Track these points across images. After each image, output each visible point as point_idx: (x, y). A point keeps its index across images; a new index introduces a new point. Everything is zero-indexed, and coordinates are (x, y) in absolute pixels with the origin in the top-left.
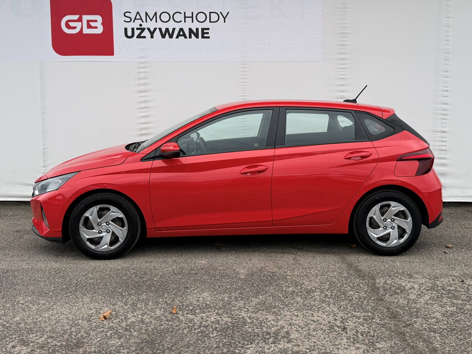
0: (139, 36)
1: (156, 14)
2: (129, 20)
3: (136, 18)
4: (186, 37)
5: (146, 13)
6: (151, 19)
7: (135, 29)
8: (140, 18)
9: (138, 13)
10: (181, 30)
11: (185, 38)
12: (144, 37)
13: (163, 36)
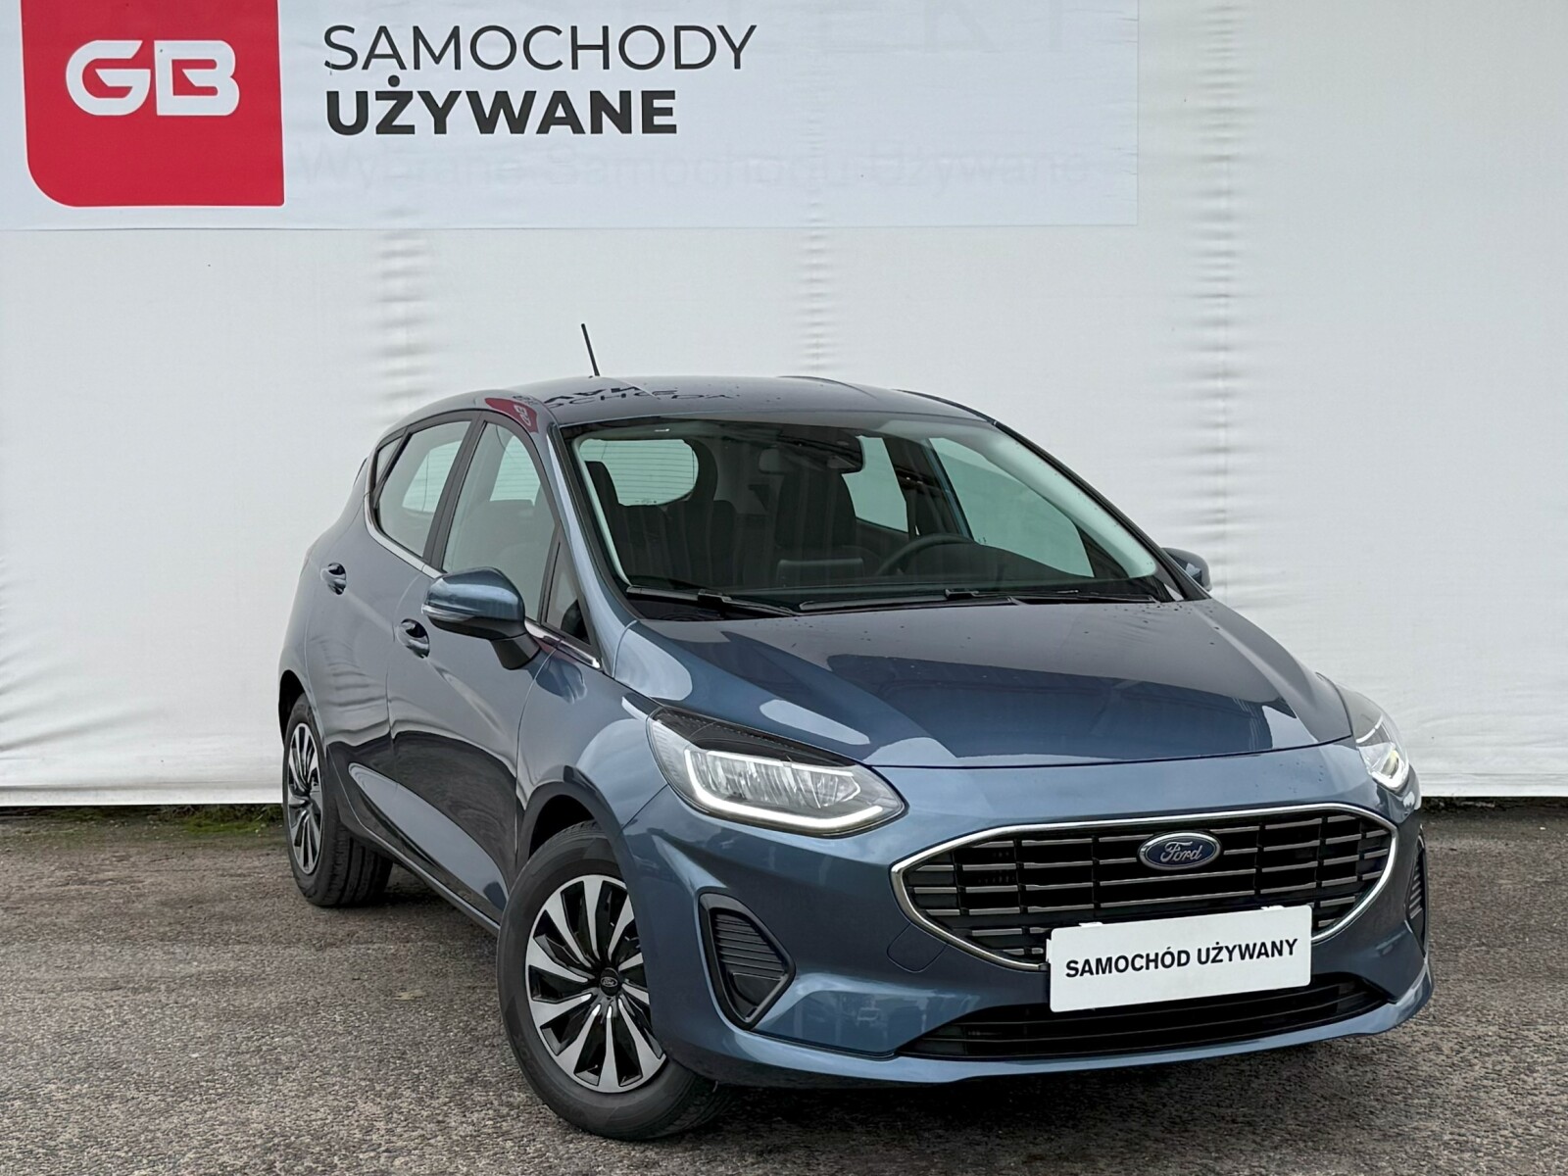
0: (386, 127)
1: (455, 34)
2: (347, 58)
3: (377, 52)
4: (578, 129)
5: (416, 29)
6: (437, 54)
7: (371, 97)
8: (390, 52)
9: (383, 30)
10: (560, 98)
11: (574, 132)
12: (409, 130)
13: (486, 125)
